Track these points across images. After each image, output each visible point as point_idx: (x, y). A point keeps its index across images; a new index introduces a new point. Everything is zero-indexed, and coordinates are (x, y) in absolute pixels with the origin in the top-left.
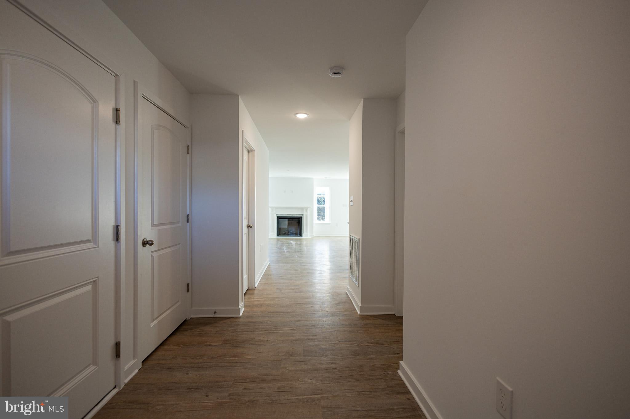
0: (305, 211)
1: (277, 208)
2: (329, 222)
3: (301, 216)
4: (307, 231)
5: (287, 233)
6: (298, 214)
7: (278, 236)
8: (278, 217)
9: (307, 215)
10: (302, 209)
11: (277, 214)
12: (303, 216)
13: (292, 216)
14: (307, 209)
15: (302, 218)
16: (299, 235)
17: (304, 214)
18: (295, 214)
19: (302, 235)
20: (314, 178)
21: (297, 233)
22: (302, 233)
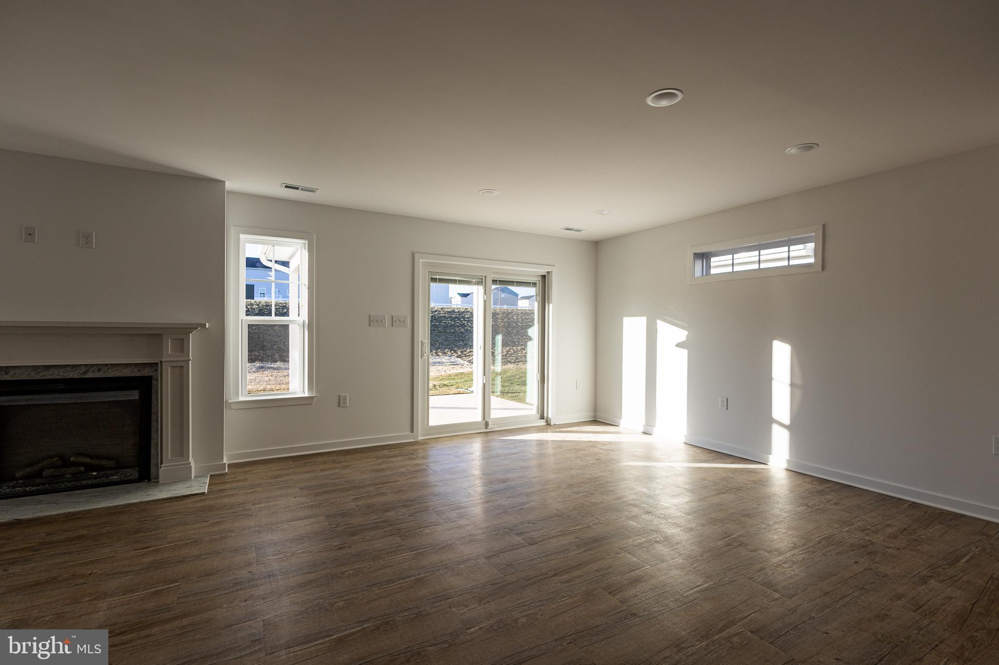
0: (169, 346)
2: (306, 395)
3: (146, 372)
4: (181, 450)
6: (128, 366)
9: (181, 370)
12: (156, 370)
13: (85, 373)
14: (183, 339)
15: (154, 382)
16: (134, 473)
17: (163, 360)
18: (106, 365)
19: (153, 474)
20: (229, 185)
21: (119, 466)
22: (153, 461)
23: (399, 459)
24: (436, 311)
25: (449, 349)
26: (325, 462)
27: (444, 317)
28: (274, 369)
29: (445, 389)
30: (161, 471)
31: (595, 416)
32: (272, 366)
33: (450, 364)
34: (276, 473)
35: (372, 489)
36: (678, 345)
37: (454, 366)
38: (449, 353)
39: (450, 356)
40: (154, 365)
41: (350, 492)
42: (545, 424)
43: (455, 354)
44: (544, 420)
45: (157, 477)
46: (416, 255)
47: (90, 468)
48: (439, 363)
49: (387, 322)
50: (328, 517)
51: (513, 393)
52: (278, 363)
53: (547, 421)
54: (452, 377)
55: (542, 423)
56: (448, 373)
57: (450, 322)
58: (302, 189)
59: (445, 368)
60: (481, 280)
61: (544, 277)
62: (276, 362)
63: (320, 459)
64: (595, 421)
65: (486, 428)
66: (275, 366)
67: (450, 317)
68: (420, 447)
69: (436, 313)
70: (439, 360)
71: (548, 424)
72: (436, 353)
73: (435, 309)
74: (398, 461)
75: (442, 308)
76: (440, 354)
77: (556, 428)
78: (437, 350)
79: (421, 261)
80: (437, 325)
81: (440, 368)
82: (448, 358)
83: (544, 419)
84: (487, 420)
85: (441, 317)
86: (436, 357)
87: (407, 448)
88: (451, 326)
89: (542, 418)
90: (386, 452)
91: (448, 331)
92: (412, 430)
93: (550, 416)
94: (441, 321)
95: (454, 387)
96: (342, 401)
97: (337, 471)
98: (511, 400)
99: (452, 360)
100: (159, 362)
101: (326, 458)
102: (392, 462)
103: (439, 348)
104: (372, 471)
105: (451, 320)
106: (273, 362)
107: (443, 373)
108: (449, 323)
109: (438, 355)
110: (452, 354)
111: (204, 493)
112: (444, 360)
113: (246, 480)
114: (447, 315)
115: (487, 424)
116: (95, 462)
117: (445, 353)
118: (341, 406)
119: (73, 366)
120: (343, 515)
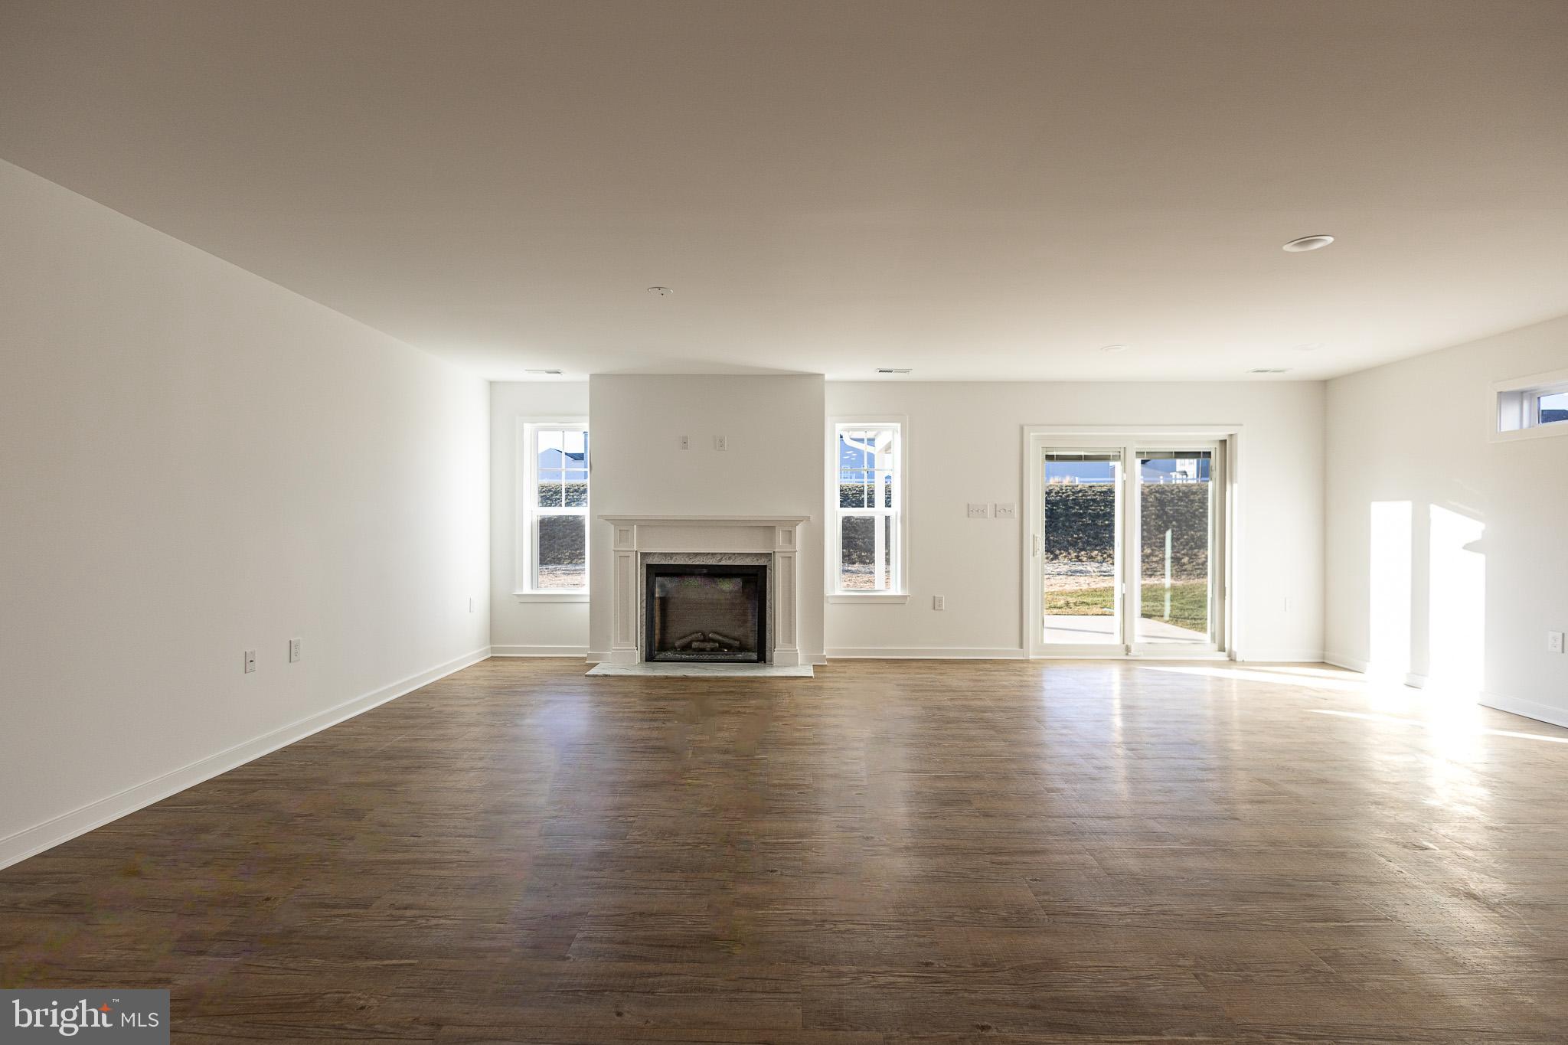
0: (780, 537)
1: (647, 525)
2: (900, 593)
3: (762, 562)
4: (790, 639)
5: (695, 645)
6: (749, 555)
7: (650, 658)
8: (649, 567)
9: (789, 559)
10: (768, 528)
11: (644, 555)
12: (770, 560)
13: (720, 560)
14: (791, 531)
15: (768, 571)
16: (754, 656)
17: (776, 550)
18: (734, 554)
19: (768, 658)
20: (827, 377)
21: (743, 648)
22: (768, 645)
23: (1003, 673)
24: (1080, 491)
25: (1100, 551)
26: (920, 668)
27: (1094, 500)
28: (852, 572)
29: (1084, 608)
30: (775, 654)
31: (1324, 657)
32: (850, 568)
33: (1099, 574)
34: (872, 670)
35: (969, 694)
36: (1468, 547)
37: (1106, 578)
38: (1099, 558)
39: (1101, 563)
40: (768, 556)
41: (947, 694)
42: (1228, 659)
43: (1109, 559)
44: (1225, 654)
45: (771, 661)
46: (1025, 428)
47: (723, 645)
48: (1081, 572)
49: (990, 512)
50: (924, 708)
51: (1195, 619)
52: (857, 565)
53: (1229, 656)
54: (1099, 593)
55: (1223, 657)
56: (1094, 587)
57: (1103, 508)
58: (896, 372)
59: (1088, 580)
60: (1118, 454)
61: (1223, 442)
62: (854, 563)
63: (914, 664)
64: (1323, 664)
65: (1127, 654)
66: (853, 569)
67: (1103, 501)
68: (1030, 665)
69: (1080, 495)
70: (1080, 568)
71: (1232, 659)
72: (1077, 557)
73: (1079, 488)
74: (1001, 676)
75: (1091, 487)
76: (1085, 559)
77: (1243, 665)
78: (1079, 552)
79: (1031, 436)
80: (1081, 514)
81: (1082, 579)
82: (1097, 565)
83: (1224, 651)
84: (1129, 644)
85: (1088, 500)
86: (1077, 563)
87: (1015, 665)
88: (1104, 515)
89: (1222, 649)
90: (988, 666)
91: (1100, 523)
92: (1021, 646)
93: (1234, 648)
94: (1087, 508)
95: (1099, 606)
96: (937, 604)
97: (932, 676)
98: (1189, 628)
99: (1103, 569)
100: (772, 552)
101: (920, 664)
102: (993, 675)
103: (1082, 550)
104: (970, 680)
105: (1105, 506)
106: (850, 563)
107: (1085, 587)
108: (1101, 510)
109: (1081, 561)
110: (1104, 559)
111: (811, 677)
112: (1089, 568)
113: (845, 672)
114: (1098, 498)
115: (1128, 650)
116: (726, 640)
117: (1092, 557)
118: (936, 608)
119: (713, 554)
120: (939, 709)
